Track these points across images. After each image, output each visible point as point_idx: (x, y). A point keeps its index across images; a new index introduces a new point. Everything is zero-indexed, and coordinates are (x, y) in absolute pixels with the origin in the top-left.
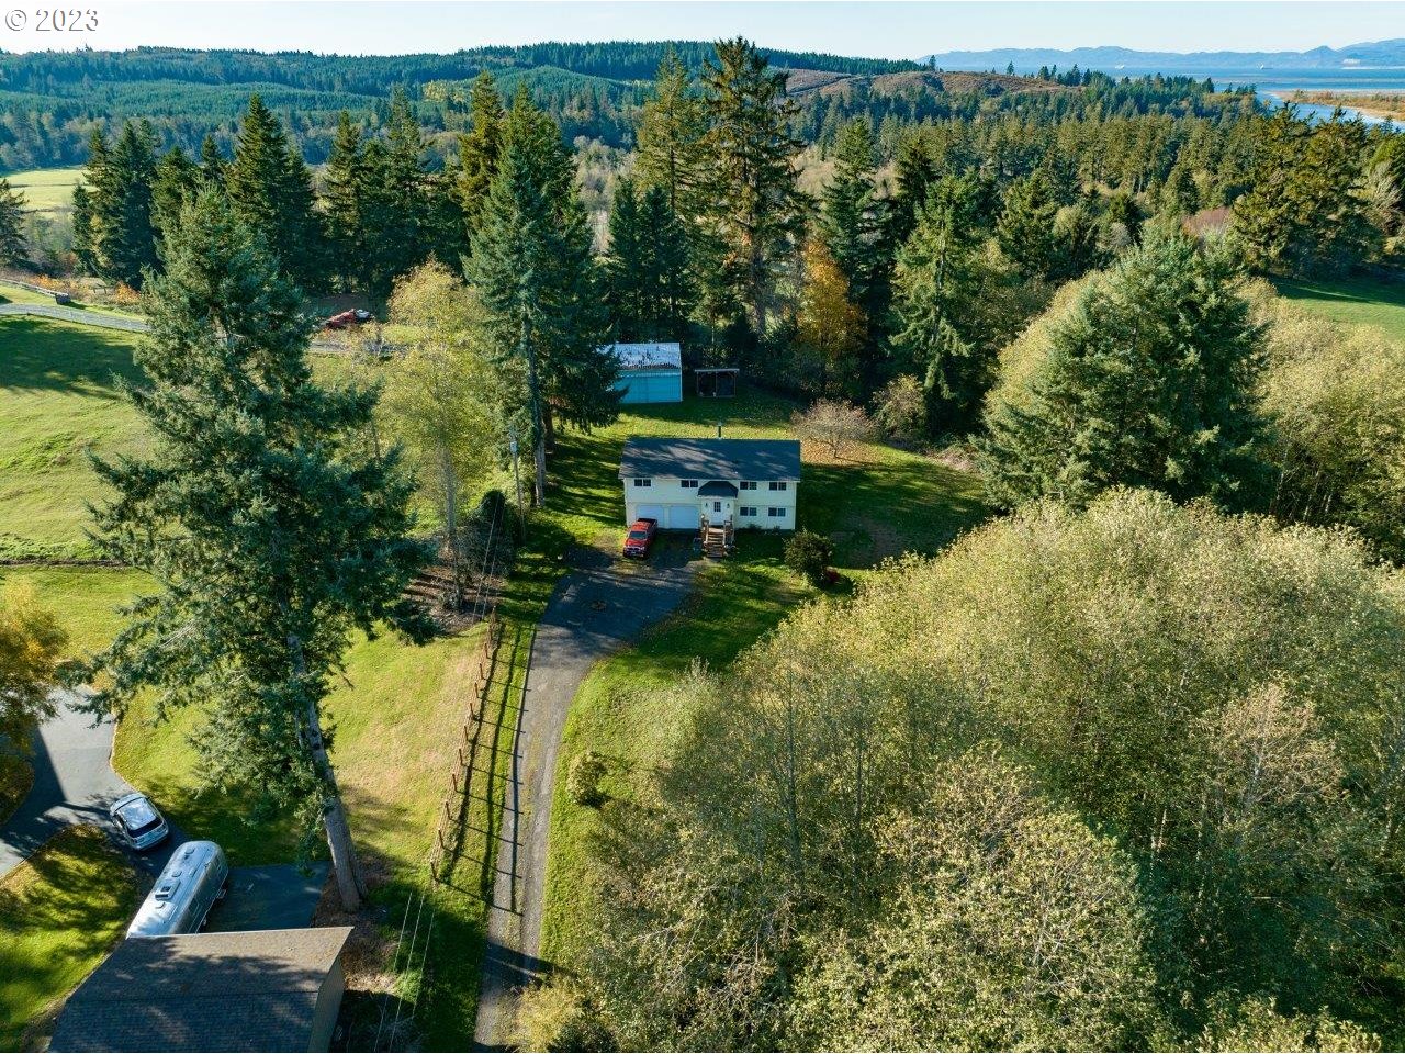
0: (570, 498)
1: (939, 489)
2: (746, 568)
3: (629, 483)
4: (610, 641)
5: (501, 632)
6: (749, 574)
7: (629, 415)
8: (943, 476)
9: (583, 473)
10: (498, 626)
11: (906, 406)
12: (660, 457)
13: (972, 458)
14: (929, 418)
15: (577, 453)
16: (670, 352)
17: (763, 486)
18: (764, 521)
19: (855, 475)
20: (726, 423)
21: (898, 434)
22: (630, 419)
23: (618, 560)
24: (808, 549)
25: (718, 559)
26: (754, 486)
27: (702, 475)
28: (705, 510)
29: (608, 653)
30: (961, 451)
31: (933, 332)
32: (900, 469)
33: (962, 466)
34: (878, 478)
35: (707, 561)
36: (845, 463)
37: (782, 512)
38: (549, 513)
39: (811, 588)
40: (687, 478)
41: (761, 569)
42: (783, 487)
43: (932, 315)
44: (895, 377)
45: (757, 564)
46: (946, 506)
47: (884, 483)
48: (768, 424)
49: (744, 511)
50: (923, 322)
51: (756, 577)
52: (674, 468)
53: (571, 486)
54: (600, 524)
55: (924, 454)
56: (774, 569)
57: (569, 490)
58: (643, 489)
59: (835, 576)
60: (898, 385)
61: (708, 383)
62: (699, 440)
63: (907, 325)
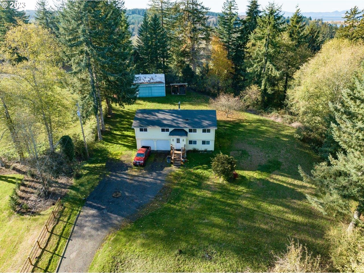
0: (114, 136)
1: (273, 130)
2: (192, 170)
3: (137, 130)
4: (119, 219)
5: (61, 213)
6: (193, 174)
7: (144, 101)
8: (273, 124)
9: (122, 124)
10: (61, 209)
11: (254, 97)
12: (151, 118)
13: (282, 117)
14: (263, 101)
15: (120, 116)
16: (160, 77)
17: (199, 131)
18: (200, 147)
19: (237, 124)
20: (182, 103)
21: (251, 107)
22: (145, 103)
23: (131, 167)
24: (223, 163)
25: (178, 166)
26: (195, 131)
27: (171, 126)
28: (172, 143)
29: (117, 227)
30: (277, 114)
31: (264, 68)
32: (255, 122)
33: (279, 120)
34: (246, 126)
35: (173, 168)
36: (231, 120)
37: (208, 143)
38: (103, 143)
39: (225, 182)
40: (164, 128)
41: (199, 171)
42: (209, 131)
43: (264, 61)
44: (249, 85)
45: (198, 169)
46: (278, 138)
47: (250, 128)
48: (199, 104)
49: (191, 142)
50: (260, 64)
51: (197, 176)
52: (158, 123)
53: (116, 130)
54: (125, 148)
55: (262, 115)
56: (205, 171)
57: (115, 132)
58: (143, 133)
59: (236, 175)
60: (250, 88)
61: (175, 90)
62: (170, 110)
63: (254, 65)
